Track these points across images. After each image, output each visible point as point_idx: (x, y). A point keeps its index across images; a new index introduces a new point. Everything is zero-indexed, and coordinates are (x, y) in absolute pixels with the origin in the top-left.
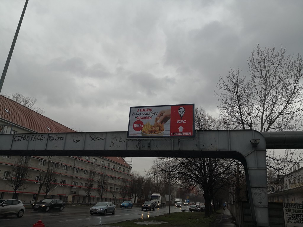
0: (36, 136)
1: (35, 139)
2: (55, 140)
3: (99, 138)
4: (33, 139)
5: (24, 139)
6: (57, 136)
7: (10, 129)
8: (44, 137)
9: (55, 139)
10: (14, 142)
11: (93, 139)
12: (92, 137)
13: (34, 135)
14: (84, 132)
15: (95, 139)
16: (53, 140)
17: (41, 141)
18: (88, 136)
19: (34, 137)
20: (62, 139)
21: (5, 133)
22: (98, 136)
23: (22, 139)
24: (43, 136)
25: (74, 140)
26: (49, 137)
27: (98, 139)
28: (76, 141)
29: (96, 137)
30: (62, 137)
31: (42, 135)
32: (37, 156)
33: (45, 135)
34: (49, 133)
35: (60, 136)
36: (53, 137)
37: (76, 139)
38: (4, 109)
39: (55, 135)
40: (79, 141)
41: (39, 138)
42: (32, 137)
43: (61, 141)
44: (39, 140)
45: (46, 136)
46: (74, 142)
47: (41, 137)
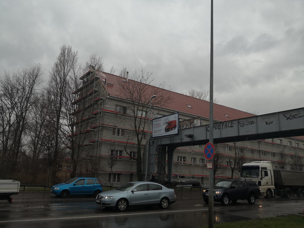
0: (226, 123)
1: (226, 127)
2: (245, 125)
3: (296, 116)
4: (224, 127)
5: (216, 128)
6: (247, 121)
7: (199, 121)
8: (234, 124)
9: (245, 123)
10: (207, 132)
11: (288, 118)
12: (286, 116)
13: (224, 124)
14: (276, 113)
15: (291, 118)
16: (244, 125)
17: (232, 127)
18: (281, 116)
19: (224, 125)
20: (252, 123)
21: (196, 126)
22: (293, 114)
23: (214, 128)
24: (233, 122)
25: (266, 122)
26: (239, 123)
27: (295, 118)
28: (268, 123)
29: (291, 115)
30: (252, 121)
31: (231, 122)
32: (225, 143)
33: (234, 122)
34: (238, 119)
35: (250, 120)
36: (243, 122)
37: (268, 121)
38: (187, 105)
39: (245, 120)
40: (272, 122)
41: (230, 125)
42: (223, 126)
43: (252, 125)
44: (230, 127)
45: (236, 122)
46: (267, 124)
47: (231, 124)
